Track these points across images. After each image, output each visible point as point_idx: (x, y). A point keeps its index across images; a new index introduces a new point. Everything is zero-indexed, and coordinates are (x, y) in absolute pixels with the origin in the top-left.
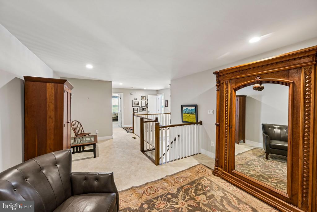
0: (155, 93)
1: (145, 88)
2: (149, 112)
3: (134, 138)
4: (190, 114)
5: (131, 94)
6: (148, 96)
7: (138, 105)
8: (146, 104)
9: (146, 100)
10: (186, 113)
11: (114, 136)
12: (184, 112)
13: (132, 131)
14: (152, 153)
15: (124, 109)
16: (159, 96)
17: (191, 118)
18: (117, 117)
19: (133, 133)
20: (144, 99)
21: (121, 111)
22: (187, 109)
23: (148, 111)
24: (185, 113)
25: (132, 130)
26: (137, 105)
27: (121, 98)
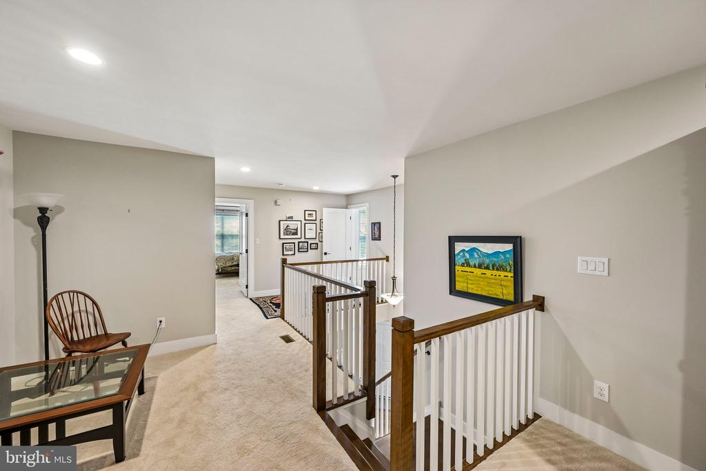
0: (344, 202)
1: (316, 188)
2: (326, 254)
3: (287, 339)
4: (487, 268)
5: (276, 202)
6: (324, 209)
7: (296, 233)
8: (319, 231)
9: (318, 222)
10: (469, 265)
11: (221, 334)
12: (459, 260)
13: (279, 311)
14: (353, 411)
15: (255, 244)
16: (353, 211)
17: (489, 284)
18: (238, 265)
19: (282, 317)
20: (312, 217)
21: (247, 251)
22: (473, 250)
23: (324, 251)
24: (463, 265)
25: (278, 305)
26: (294, 234)
27: (247, 215)
